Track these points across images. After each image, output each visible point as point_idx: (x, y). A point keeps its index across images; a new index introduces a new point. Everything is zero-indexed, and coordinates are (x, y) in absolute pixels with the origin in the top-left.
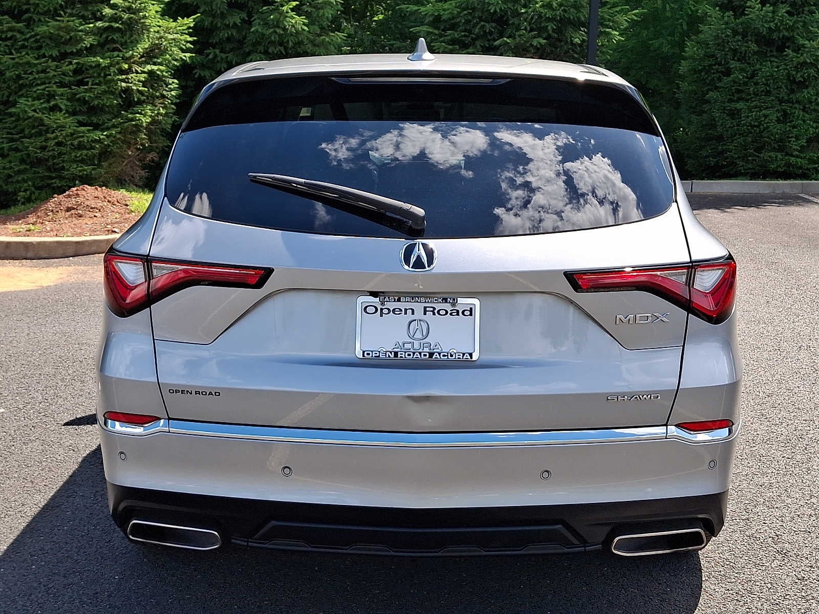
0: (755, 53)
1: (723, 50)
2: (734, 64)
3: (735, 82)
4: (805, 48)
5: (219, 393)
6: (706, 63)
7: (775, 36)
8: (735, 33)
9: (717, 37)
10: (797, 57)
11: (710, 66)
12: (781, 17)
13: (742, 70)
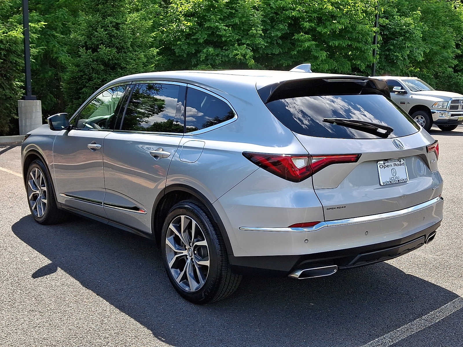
0: (103, 70)
1: (88, 68)
2: (94, 75)
3: (95, 84)
4: (127, 69)
5: (345, 206)
6: (79, 74)
7: (111, 62)
8: (94, 61)
9: (86, 62)
10: (124, 73)
11: (82, 76)
12: (114, 53)
13: (98, 78)
